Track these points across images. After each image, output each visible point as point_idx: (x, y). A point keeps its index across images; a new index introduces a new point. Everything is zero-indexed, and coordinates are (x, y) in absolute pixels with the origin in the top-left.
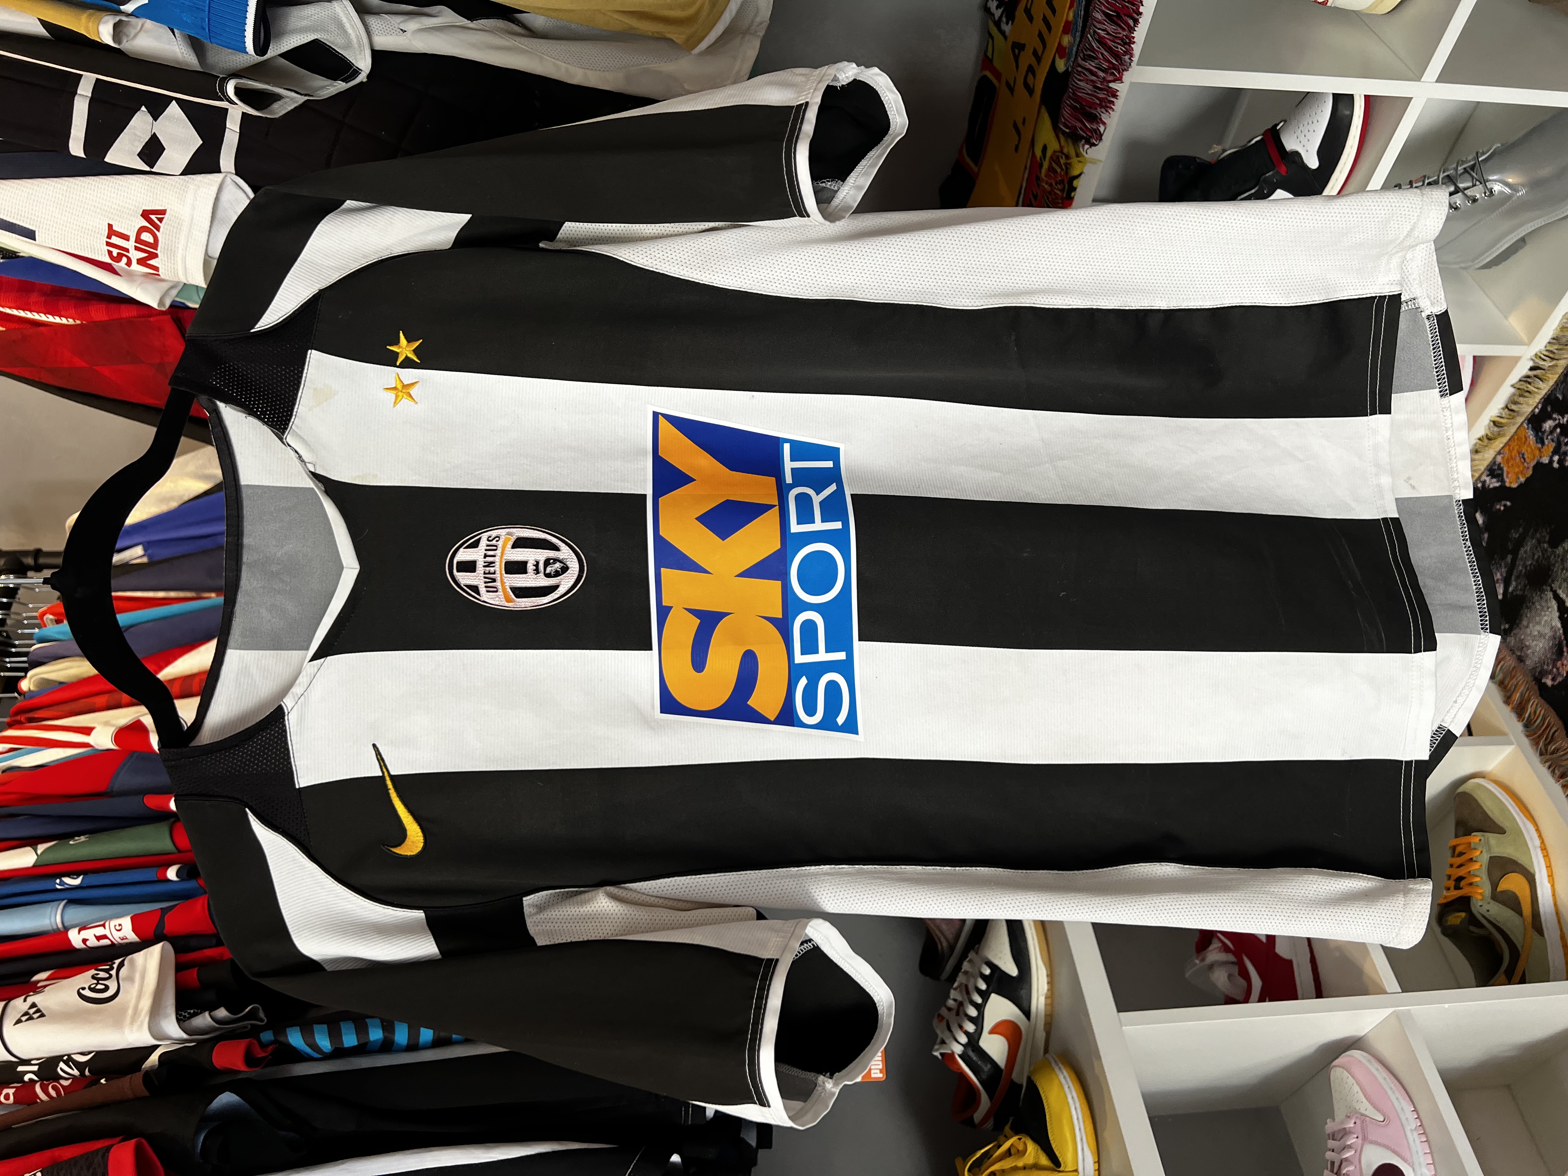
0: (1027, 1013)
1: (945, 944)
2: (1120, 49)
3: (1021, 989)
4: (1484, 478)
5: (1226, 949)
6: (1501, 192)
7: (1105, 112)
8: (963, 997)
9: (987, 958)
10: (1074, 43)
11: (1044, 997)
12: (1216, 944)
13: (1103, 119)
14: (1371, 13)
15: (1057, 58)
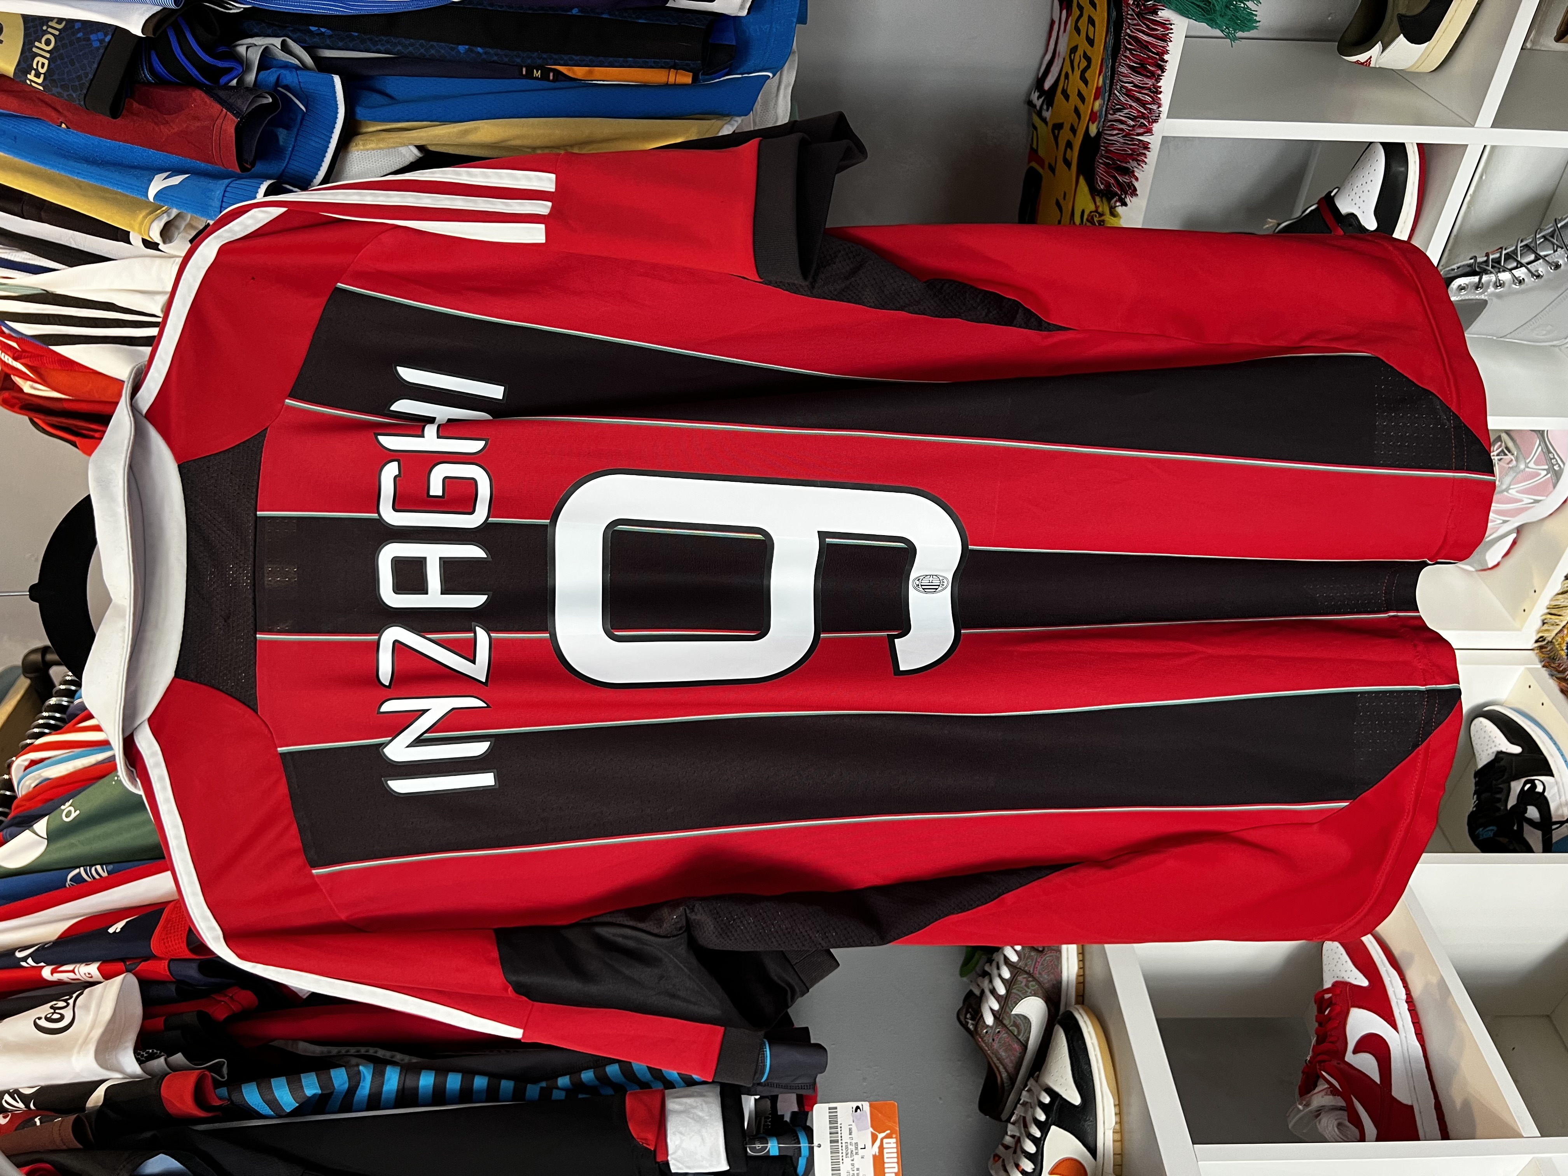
0: (1093, 1151)
1: (1004, 1075)
2: (1149, 99)
3: (1085, 1121)
5: (1333, 1091)
7: (1137, 166)
8: (1021, 1133)
9: (1047, 1085)
10: (1104, 104)
11: (1112, 1131)
12: (1322, 1086)
13: (1136, 174)
14: (1417, 70)
15: (1090, 123)
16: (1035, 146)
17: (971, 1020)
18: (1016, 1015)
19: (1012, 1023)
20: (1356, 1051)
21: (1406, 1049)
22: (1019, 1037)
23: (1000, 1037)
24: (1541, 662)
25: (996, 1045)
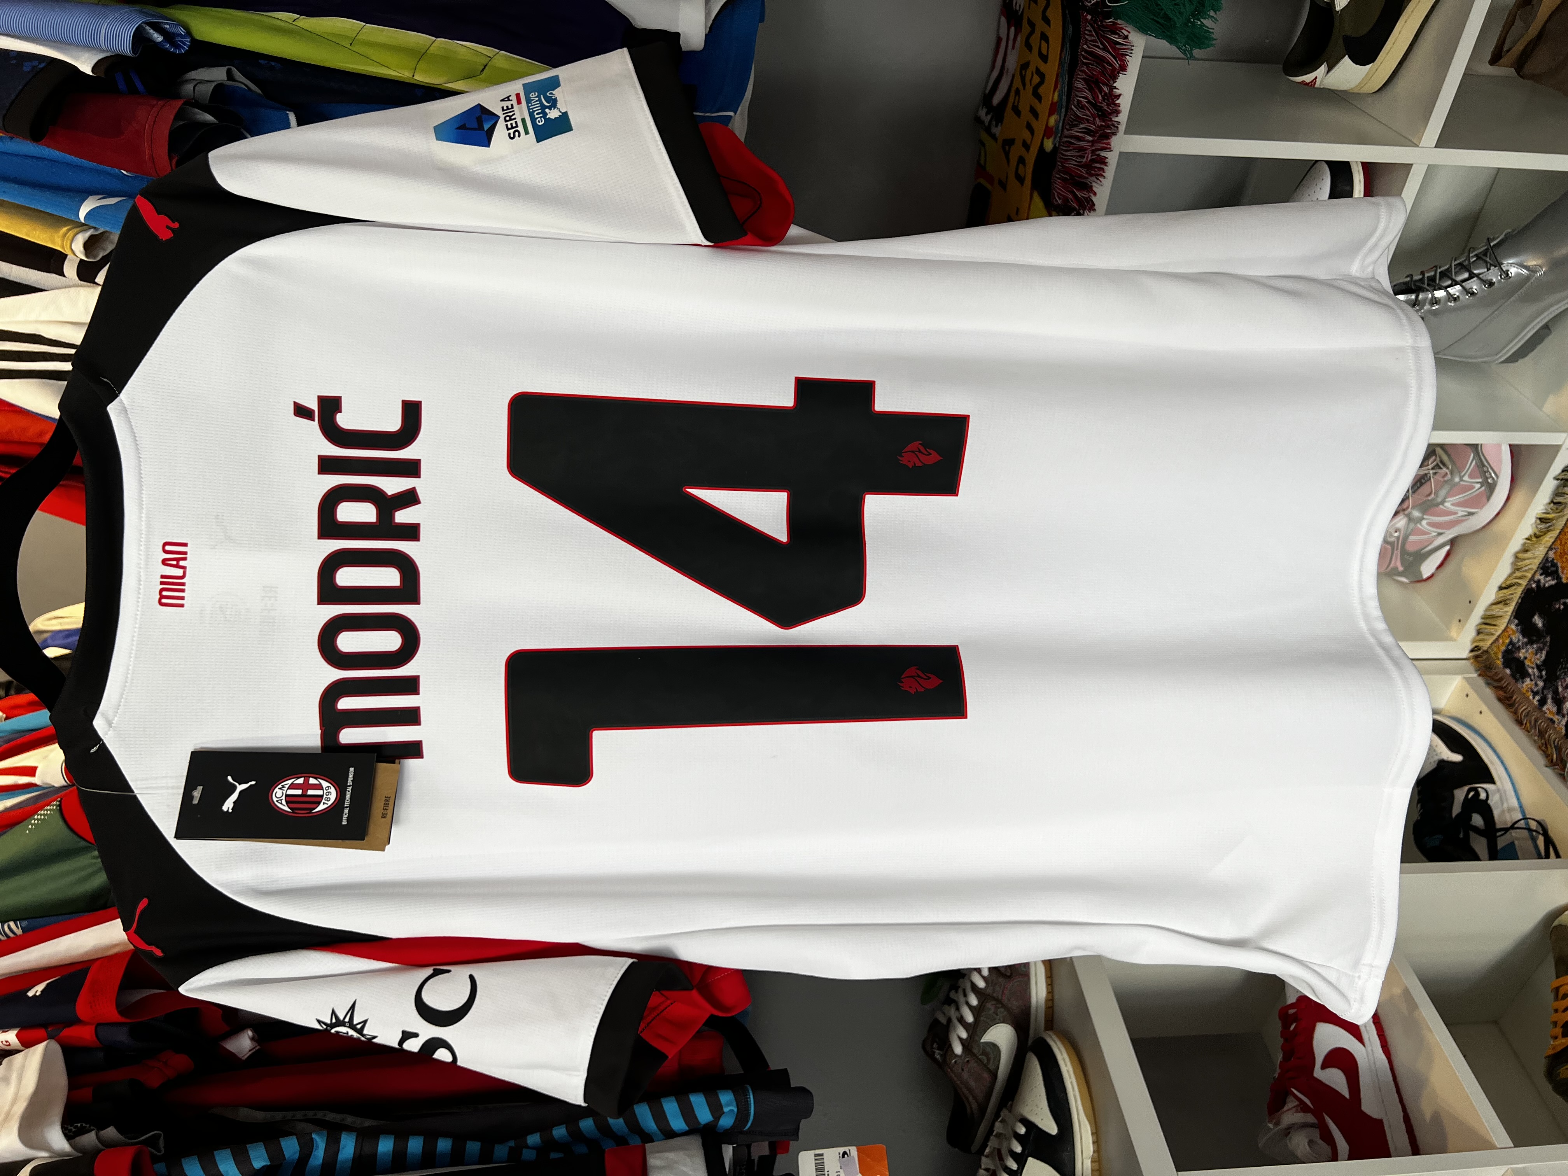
3: (1063, 1151)
4: (1537, 577)
5: (1303, 1108)
6: (1518, 274)
7: (1096, 180)
8: (995, 1166)
9: (1021, 1115)
10: (1060, 119)
11: (1090, 1160)
12: (1291, 1103)
13: (1094, 189)
14: (1360, 92)
15: (1045, 138)
16: (982, 162)
17: (938, 1050)
18: (984, 1042)
19: (981, 1052)
20: (1324, 1067)
21: (1372, 1061)
22: (989, 1066)
23: (969, 1066)
24: (1477, 671)
25: (965, 1075)
